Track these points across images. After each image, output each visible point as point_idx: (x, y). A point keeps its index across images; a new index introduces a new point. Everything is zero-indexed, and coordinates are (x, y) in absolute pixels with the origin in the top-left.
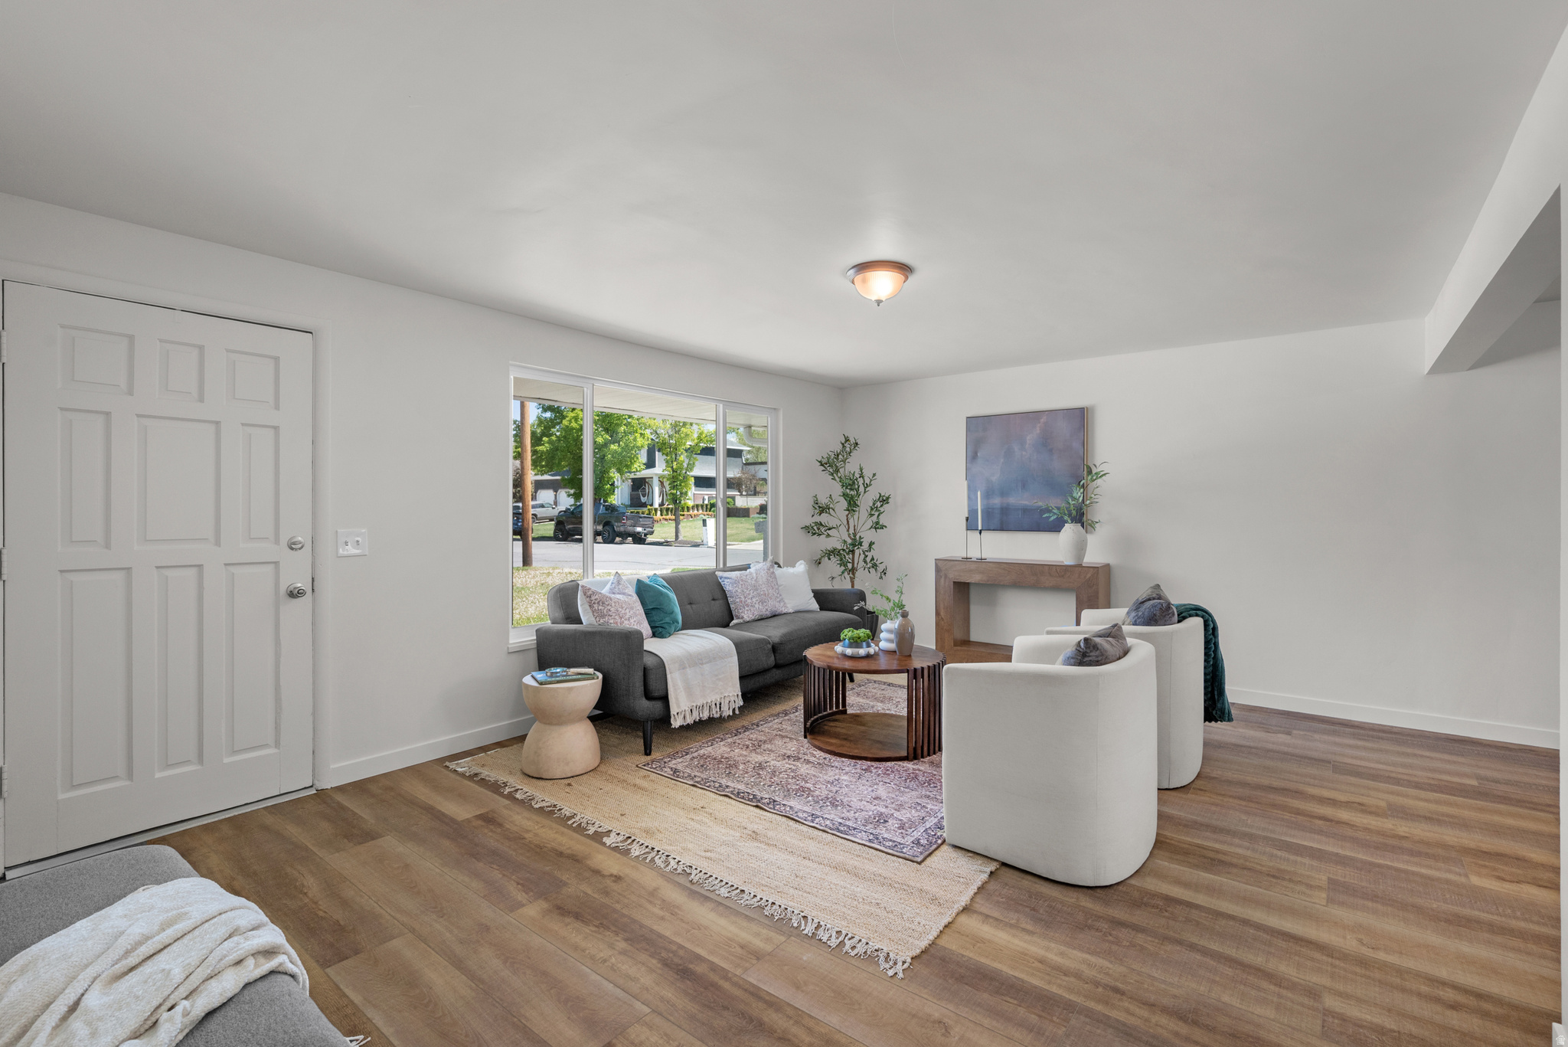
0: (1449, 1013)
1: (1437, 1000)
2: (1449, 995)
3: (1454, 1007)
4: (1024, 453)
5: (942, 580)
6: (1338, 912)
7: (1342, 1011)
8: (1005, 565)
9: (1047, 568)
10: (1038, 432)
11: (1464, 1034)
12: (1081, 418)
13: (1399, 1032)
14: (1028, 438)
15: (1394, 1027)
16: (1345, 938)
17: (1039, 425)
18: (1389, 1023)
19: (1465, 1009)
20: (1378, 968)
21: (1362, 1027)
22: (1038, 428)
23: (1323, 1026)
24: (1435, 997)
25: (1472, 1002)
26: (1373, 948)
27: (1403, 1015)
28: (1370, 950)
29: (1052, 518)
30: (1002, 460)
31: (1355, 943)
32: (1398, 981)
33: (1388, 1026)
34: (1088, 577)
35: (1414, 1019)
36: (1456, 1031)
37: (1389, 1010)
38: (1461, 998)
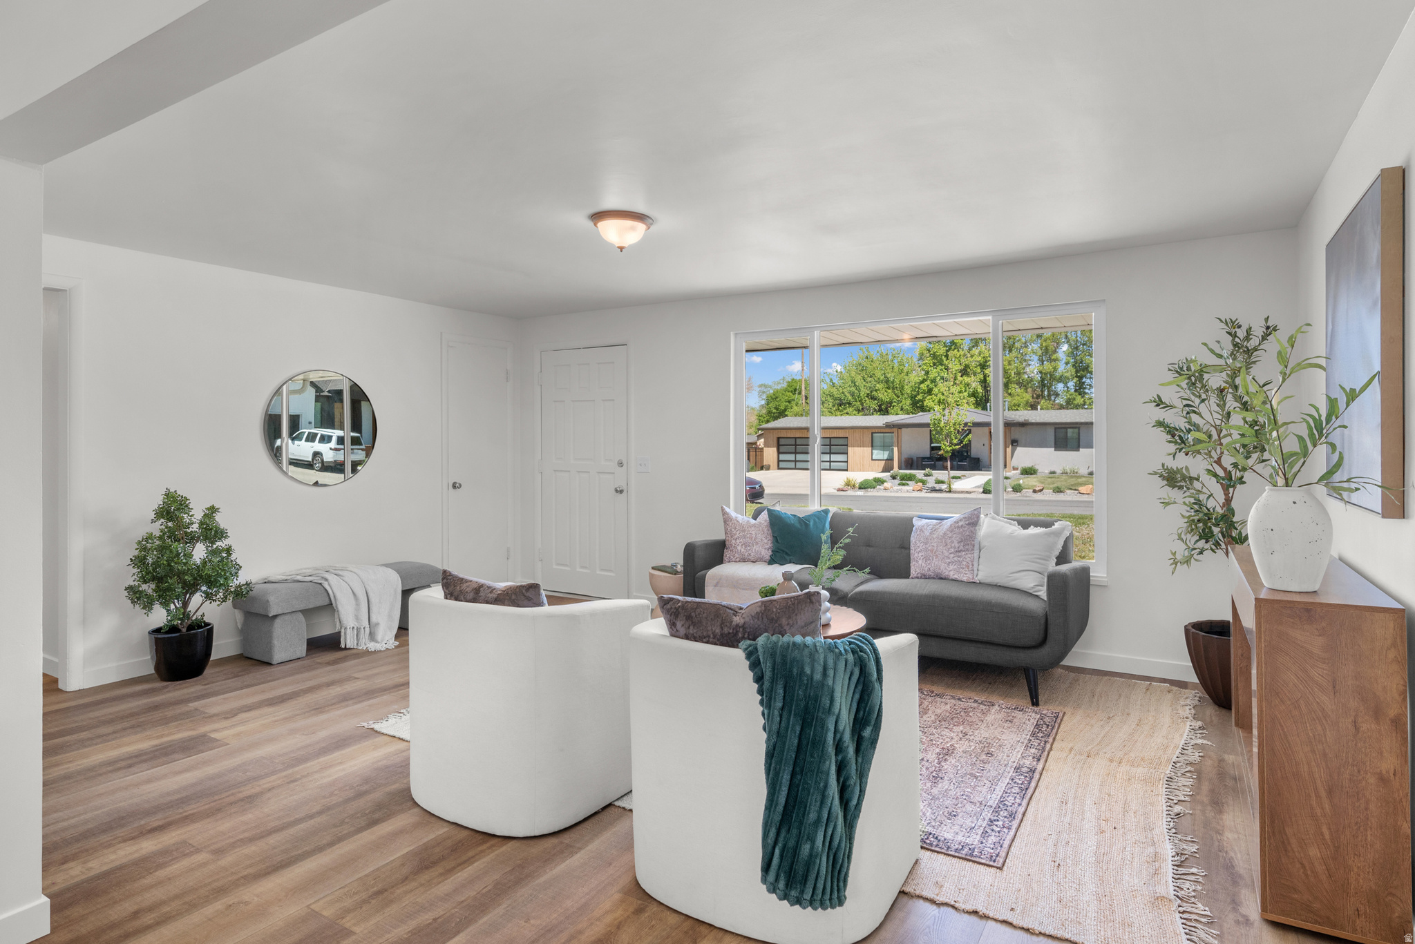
0: (136, 907)
1: (150, 909)
2: (148, 919)
3: (136, 915)
6: (293, 910)
7: (192, 857)
11: (115, 903)
13: (151, 873)
15: (157, 873)
16: (257, 896)
18: (161, 873)
19: (128, 918)
20: (208, 896)
21: (172, 860)
23: (190, 844)
24: (153, 910)
25: (130, 927)
26: (230, 906)
27: (160, 883)
28: (231, 903)
31: (246, 898)
32: (187, 899)
33: (159, 871)
35: (152, 886)
36: (120, 900)
37: (169, 879)
38: (137, 923)
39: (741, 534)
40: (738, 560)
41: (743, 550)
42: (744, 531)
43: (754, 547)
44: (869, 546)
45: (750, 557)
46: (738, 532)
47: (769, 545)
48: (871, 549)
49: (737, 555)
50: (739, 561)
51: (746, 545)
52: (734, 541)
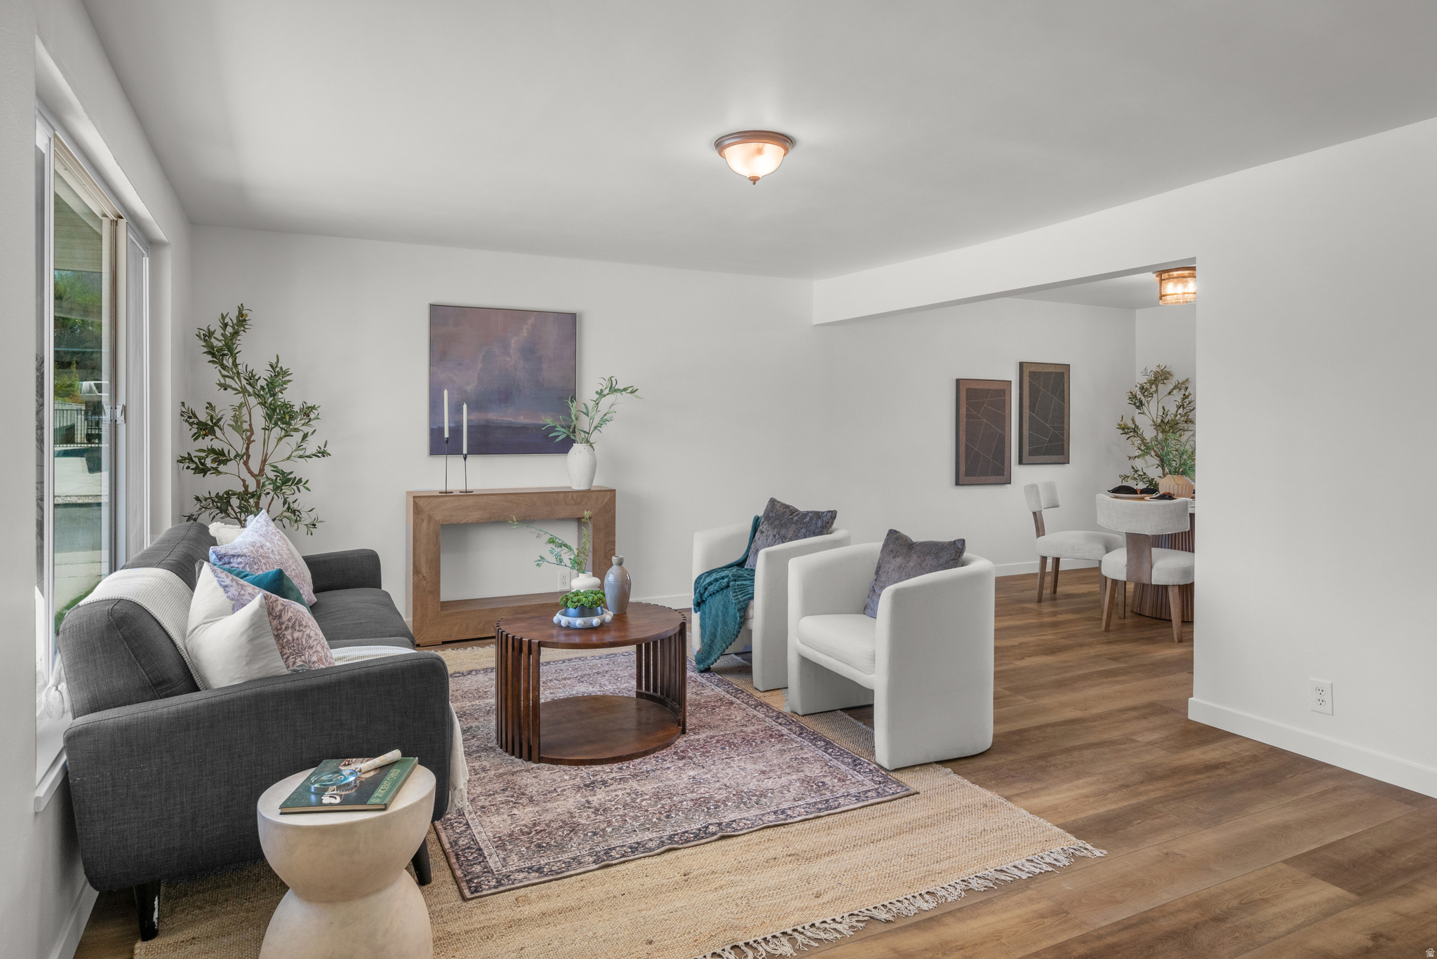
4: (508, 359)
5: (425, 525)
8: (513, 497)
9: (562, 495)
10: (525, 334)
12: (569, 323)
14: (513, 341)
17: (526, 327)
22: (525, 331)
29: (560, 438)
30: (480, 366)
34: (605, 502)
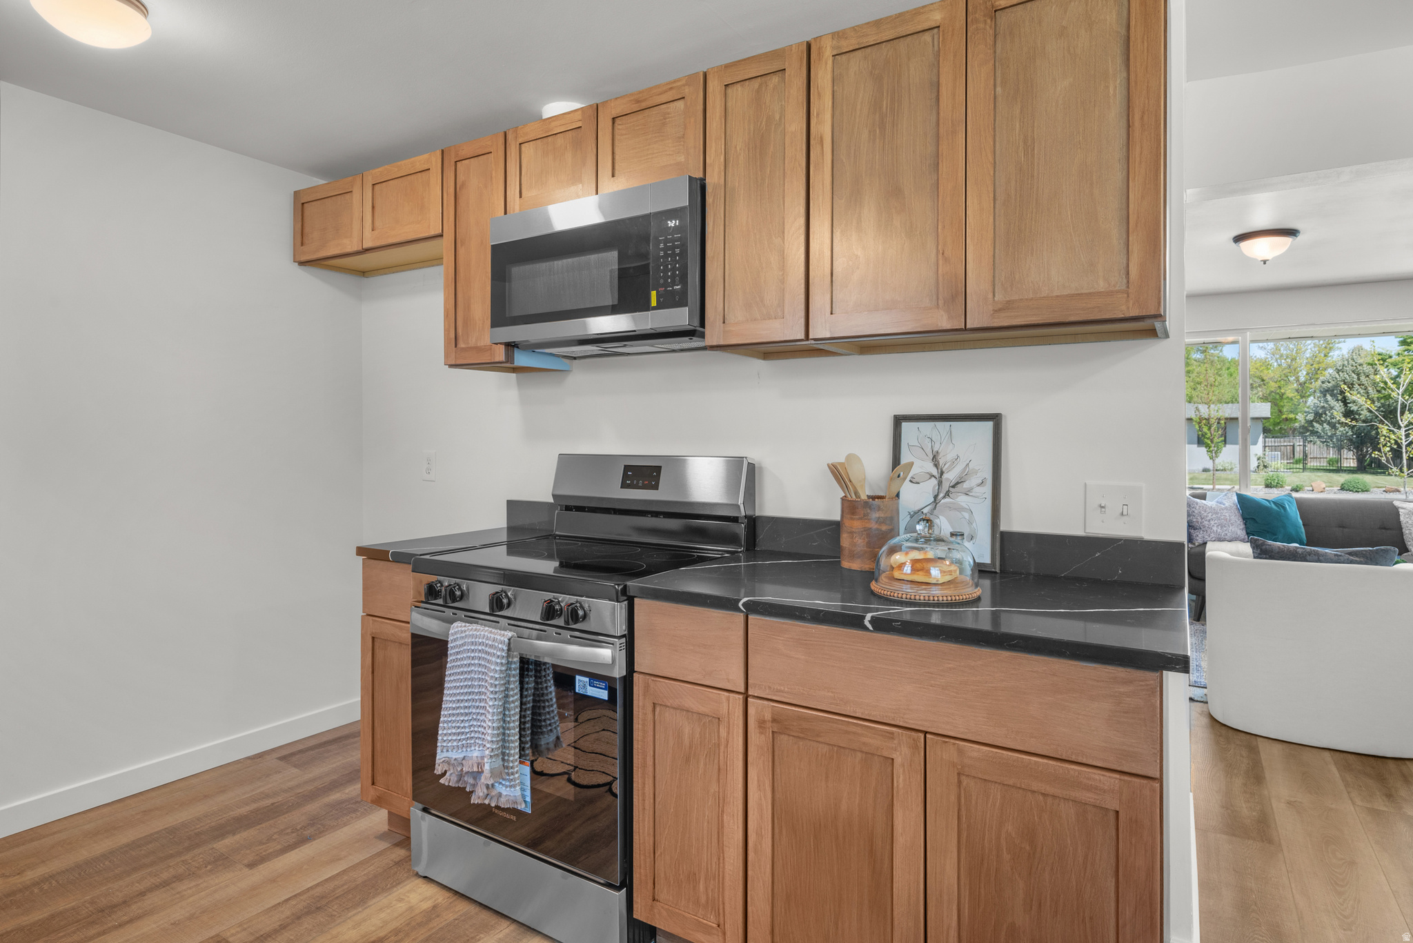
39: (1214, 516)
40: (1214, 539)
41: (1219, 530)
42: (1217, 513)
43: (1231, 528)
44: (1344, 527)
45: (1226, 537)
46: (1210, 514)
47: (1242, 526)
48: (1346, 530)
49: (1212, 535)
50: (1214, 541)
51: (1222, 526)
52: (1207, 523)
